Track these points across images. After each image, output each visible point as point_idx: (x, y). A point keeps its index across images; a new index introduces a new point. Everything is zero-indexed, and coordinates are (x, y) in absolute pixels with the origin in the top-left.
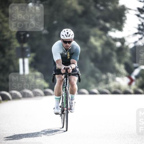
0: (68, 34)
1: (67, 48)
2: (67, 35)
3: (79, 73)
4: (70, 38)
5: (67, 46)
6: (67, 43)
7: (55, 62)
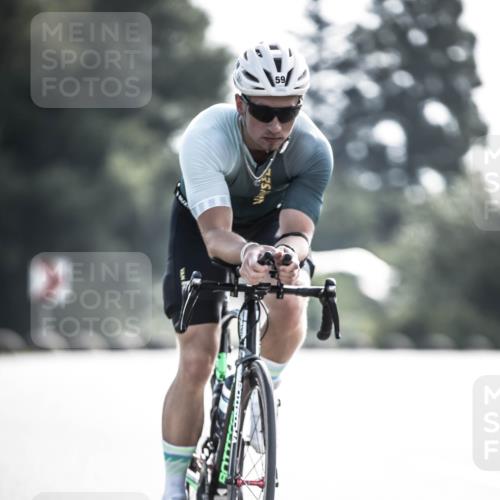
0: (279, 69)
1: (271, 145)
2: (275, 74)
3: (331, 288)
6: (276, 119)
7: (196, 218)
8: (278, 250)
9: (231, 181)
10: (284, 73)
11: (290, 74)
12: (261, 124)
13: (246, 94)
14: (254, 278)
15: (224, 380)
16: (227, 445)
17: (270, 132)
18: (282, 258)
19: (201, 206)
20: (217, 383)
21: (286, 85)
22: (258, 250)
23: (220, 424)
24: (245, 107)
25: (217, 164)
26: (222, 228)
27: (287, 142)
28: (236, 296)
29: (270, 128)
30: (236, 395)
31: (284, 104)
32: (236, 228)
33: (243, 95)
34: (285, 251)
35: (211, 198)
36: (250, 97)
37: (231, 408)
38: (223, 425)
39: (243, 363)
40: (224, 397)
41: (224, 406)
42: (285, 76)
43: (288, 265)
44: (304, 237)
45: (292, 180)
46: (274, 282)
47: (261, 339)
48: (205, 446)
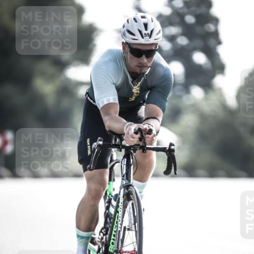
1: (141, 70)
2: (144, 32)
3: (172, 147)
4: (152, 41)
5: (142, 66)
6: (144, 56)
7: (100, 109)
8: (145, 126)
9: (118, 89)
10: (149, 31)
11: (152, 31)
12: (136, 59)
13: (127, 42)
14: (132, 141)
15: (112, 196)
16: (113, 231)
17: (141, 63)
18: (147, 131)
19: (103, 102)
20: (107, 198)
21: (150, 38)
22: (134, 127)
23: (110, 220)
24: (127, 49)
25: (112, 79)
26: (114, 115)
27: (150, 68)
28: (121, 151)
29: (141, 61)
30: (120, 204)
31: (148, 48)
32: (121, 114)
33: (126, 42)
34: (148, 127)
35: (108, 98)
36: (130, 44)
37: (116, 212)
38: (112, 220)
39: (124, 187)
40: (112, 205)
41: (112, 210)
42: (150, 33)
43: (150, 134)
44: (157, 119)
45: (151, 89)
46: (141, 144)
47: (134, 174)
48: (101, 232)
